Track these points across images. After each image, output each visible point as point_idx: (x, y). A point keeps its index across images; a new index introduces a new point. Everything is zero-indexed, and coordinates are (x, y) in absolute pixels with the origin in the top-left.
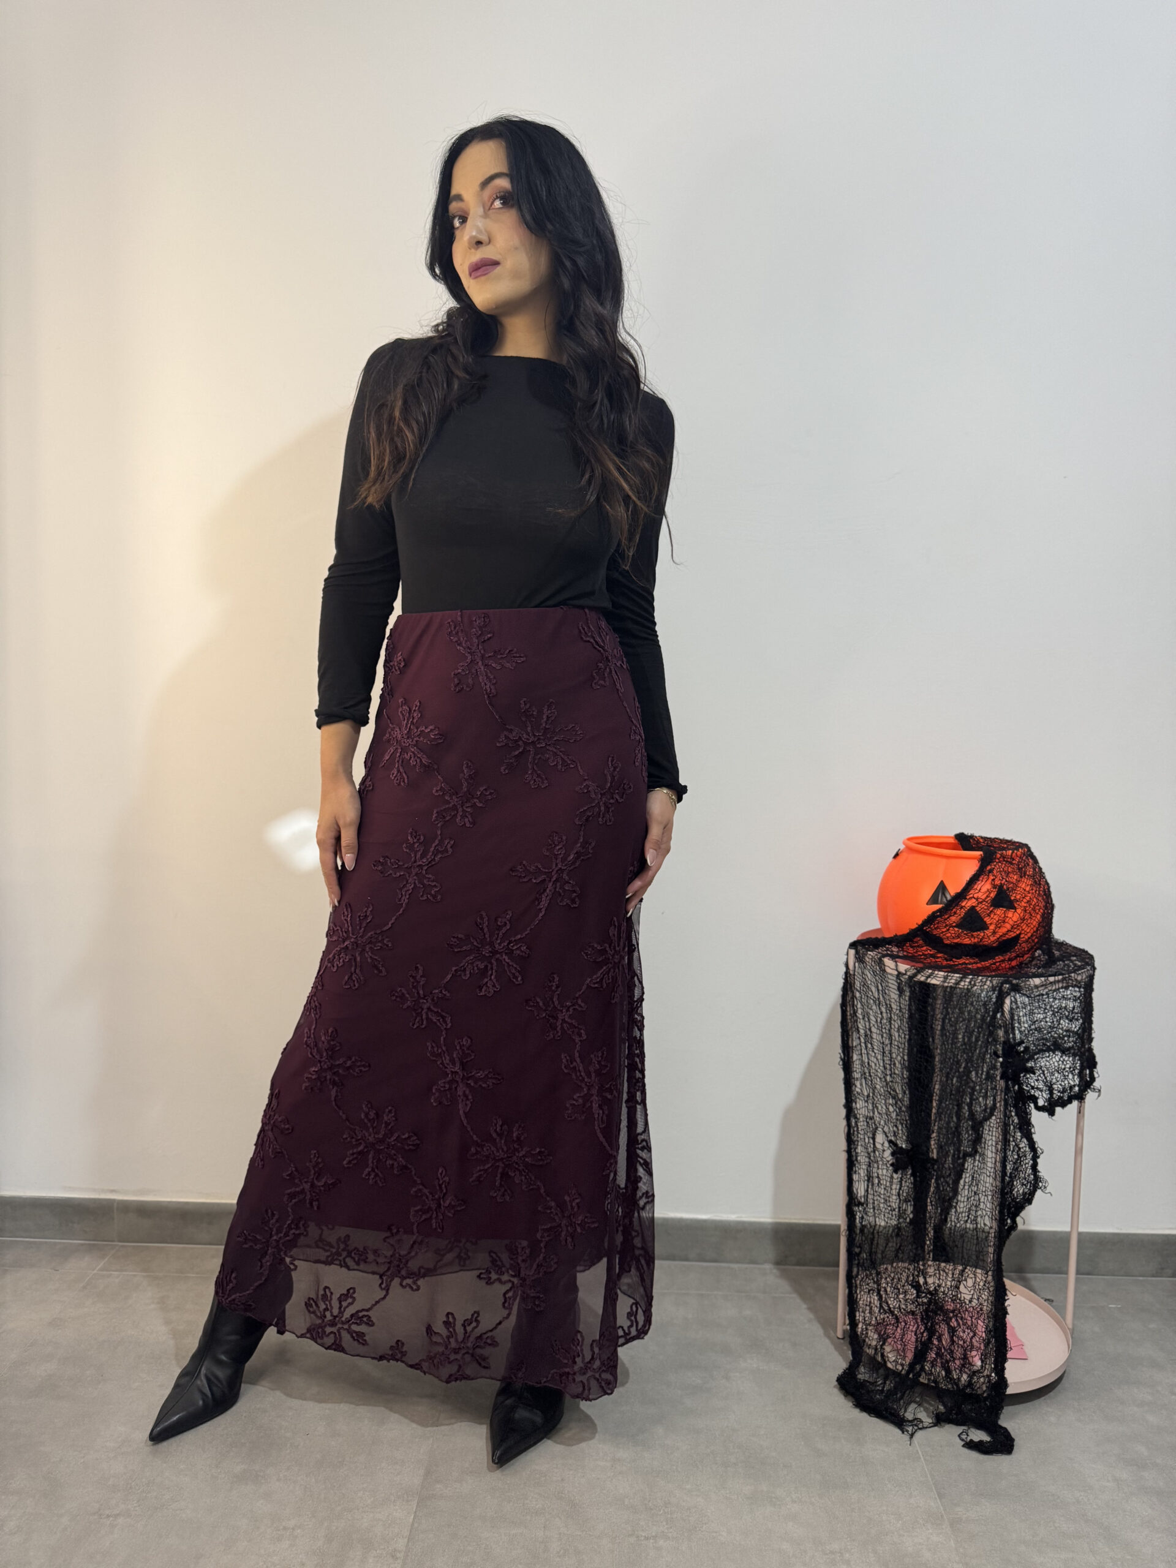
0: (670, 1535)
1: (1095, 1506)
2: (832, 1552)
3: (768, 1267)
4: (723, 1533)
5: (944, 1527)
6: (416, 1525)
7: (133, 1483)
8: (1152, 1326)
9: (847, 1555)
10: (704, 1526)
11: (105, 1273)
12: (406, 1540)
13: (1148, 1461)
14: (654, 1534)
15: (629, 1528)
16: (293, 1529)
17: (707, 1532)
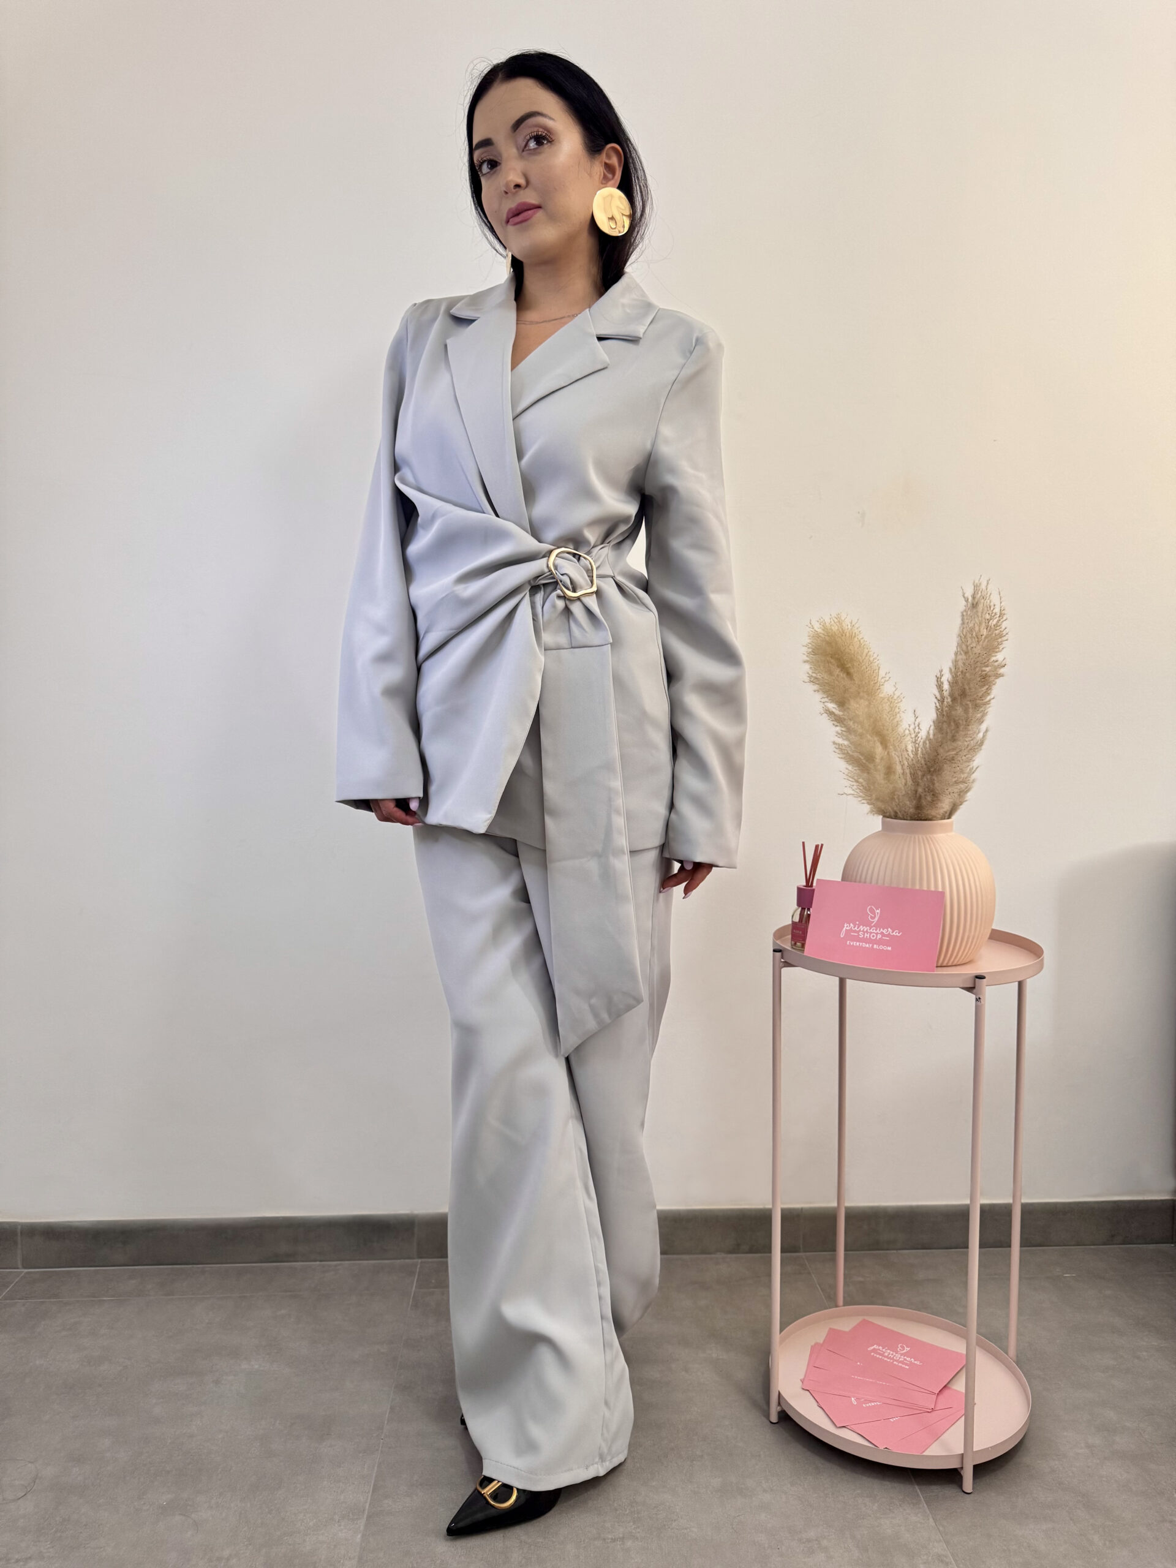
0: (638, 1535)
2: (809, 1541)
3: (719, 1255)
4: (695, 1530)
5: (921, 1506)
7: (46, 1523)
8: (1108, 1292)
9: (825, 1543)
11: (8, 1301)
13: (1118, 1426)
14: (621, 1536)
17: (677, 1529)
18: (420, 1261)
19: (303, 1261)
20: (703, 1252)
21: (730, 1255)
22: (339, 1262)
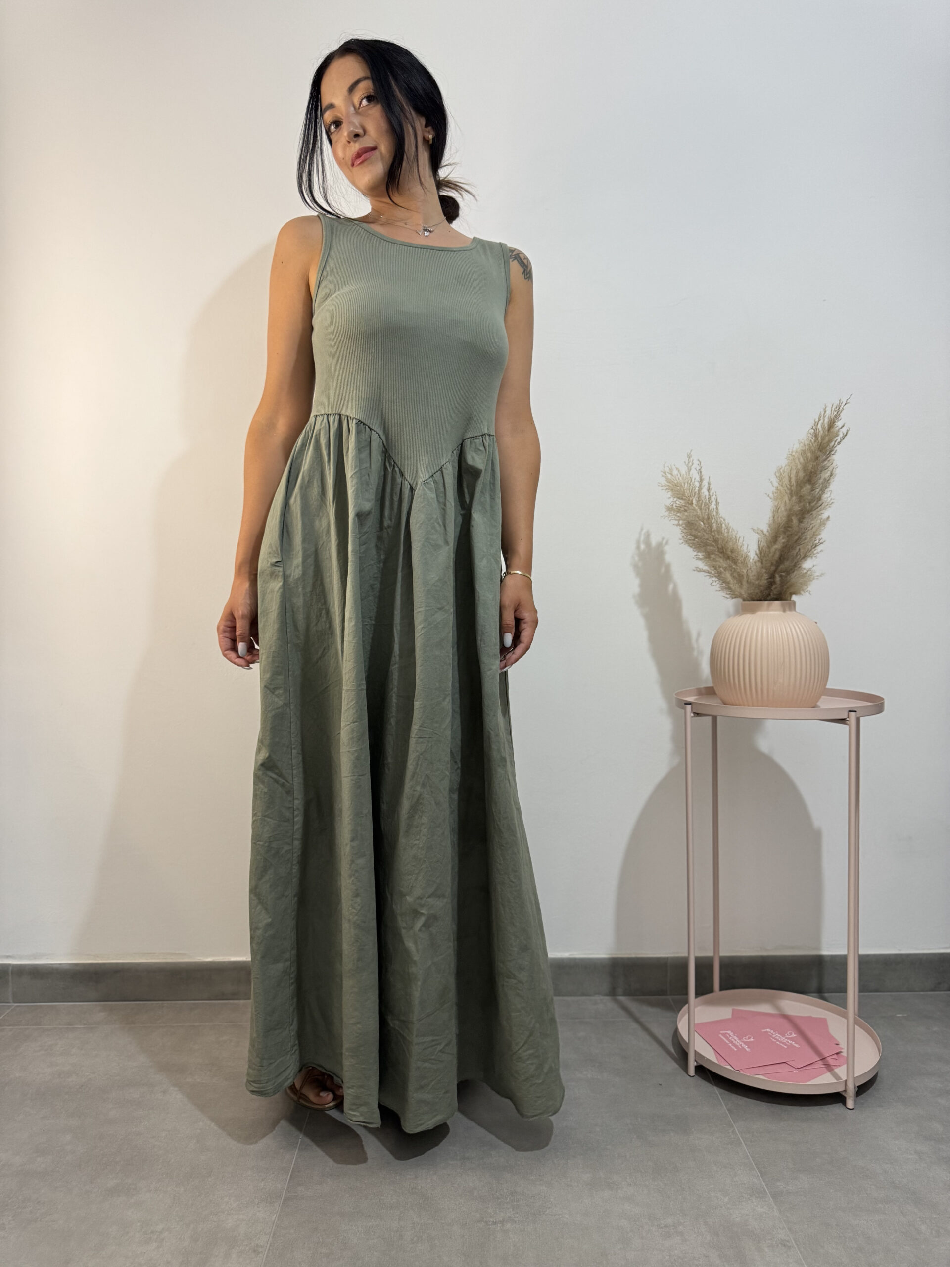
0: (516, 1219)
3: (598, 998)
4: (567, 1216)
5: (766, 1199)
8: (935, 1029)
10: (548, 1211)
13: (944, 1136)
14: (501, 1219)
15: (478, 1215)
16: (161, 1232)
17: (552, 1215)
20: (583, 995)
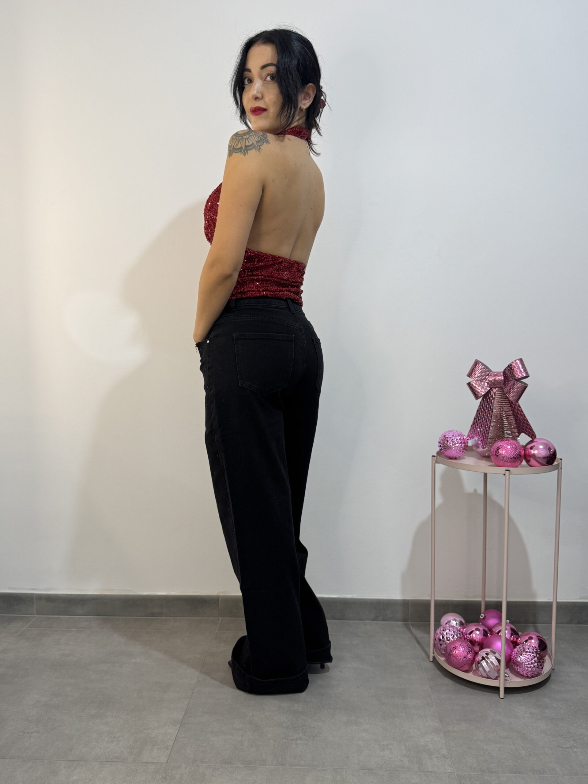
0: (304, 738)
1: (518, 725)
2: (383, 745)
3: (367, 622)
5: (441, 734)
6: (178, 735)
7: (41, 719)
9: (391, 746)
11: (30, 629)
12: (173, 742)
14: (296, 738)
15: (284, 736)
17: (322, 737)
18: (221, 618)
19: (165, 617)
20: (360, 619)
21: (373, 622)
22: (182, 618)
